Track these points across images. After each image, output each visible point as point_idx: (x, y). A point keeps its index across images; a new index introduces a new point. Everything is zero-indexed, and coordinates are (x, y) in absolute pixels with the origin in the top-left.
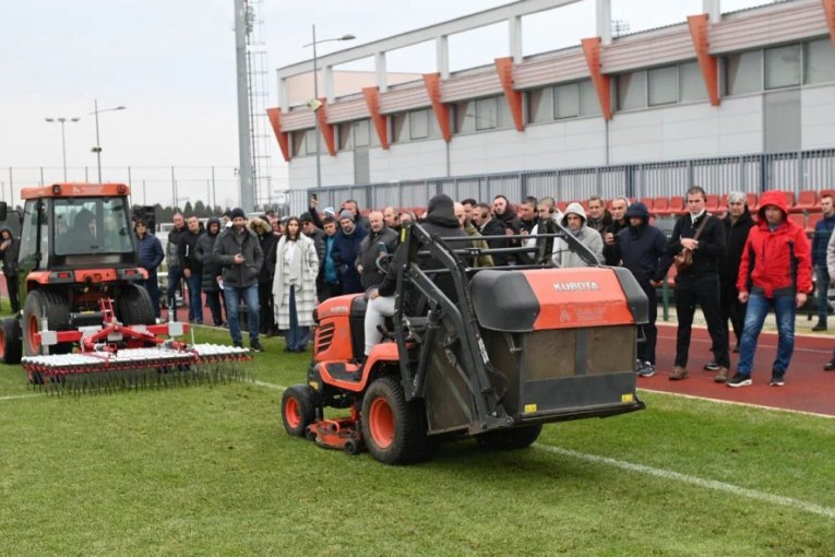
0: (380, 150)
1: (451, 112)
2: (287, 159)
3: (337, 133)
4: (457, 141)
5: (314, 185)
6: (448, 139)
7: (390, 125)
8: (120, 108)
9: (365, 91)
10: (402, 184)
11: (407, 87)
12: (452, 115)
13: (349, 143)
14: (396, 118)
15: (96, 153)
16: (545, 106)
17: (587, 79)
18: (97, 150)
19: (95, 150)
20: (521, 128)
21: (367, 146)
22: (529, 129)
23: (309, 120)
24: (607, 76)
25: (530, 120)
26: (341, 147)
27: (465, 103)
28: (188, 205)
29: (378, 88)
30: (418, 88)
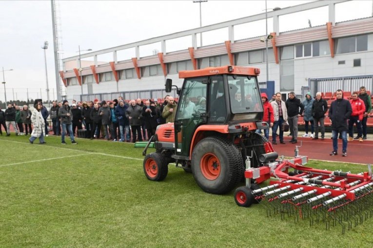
0: (96, 84)
1: (118, 73)
2: (66, 86)
3: (82, 79)
4: (120, 81)
5: (81, 94)
6: (117, 81)
7: (99, 77)
8: (11, 70)
9: (91, 66)
10: (112, 93)
11: (104, 65)
12: (118, 74)
13: (86, 81)
14: (101, 75)
15: (3, 84)
16: (146, 72)
17: (159, 64)
18: (4, 83)
19: (3, 83)
20: (140, 78)
21: (92, 83)
22: (142, 78)
23: (74, 75)
24: (165, 64)
25: (142, 76)
26: (83, 83)
27: (122, 70)
28: (28, 100)
29: (95, 66)
30: (107, 66)
